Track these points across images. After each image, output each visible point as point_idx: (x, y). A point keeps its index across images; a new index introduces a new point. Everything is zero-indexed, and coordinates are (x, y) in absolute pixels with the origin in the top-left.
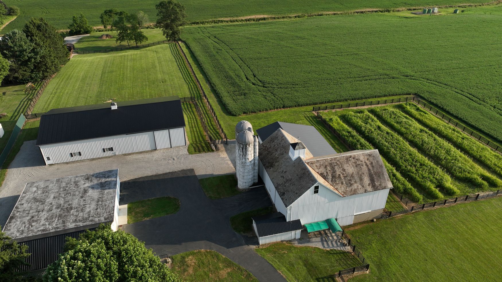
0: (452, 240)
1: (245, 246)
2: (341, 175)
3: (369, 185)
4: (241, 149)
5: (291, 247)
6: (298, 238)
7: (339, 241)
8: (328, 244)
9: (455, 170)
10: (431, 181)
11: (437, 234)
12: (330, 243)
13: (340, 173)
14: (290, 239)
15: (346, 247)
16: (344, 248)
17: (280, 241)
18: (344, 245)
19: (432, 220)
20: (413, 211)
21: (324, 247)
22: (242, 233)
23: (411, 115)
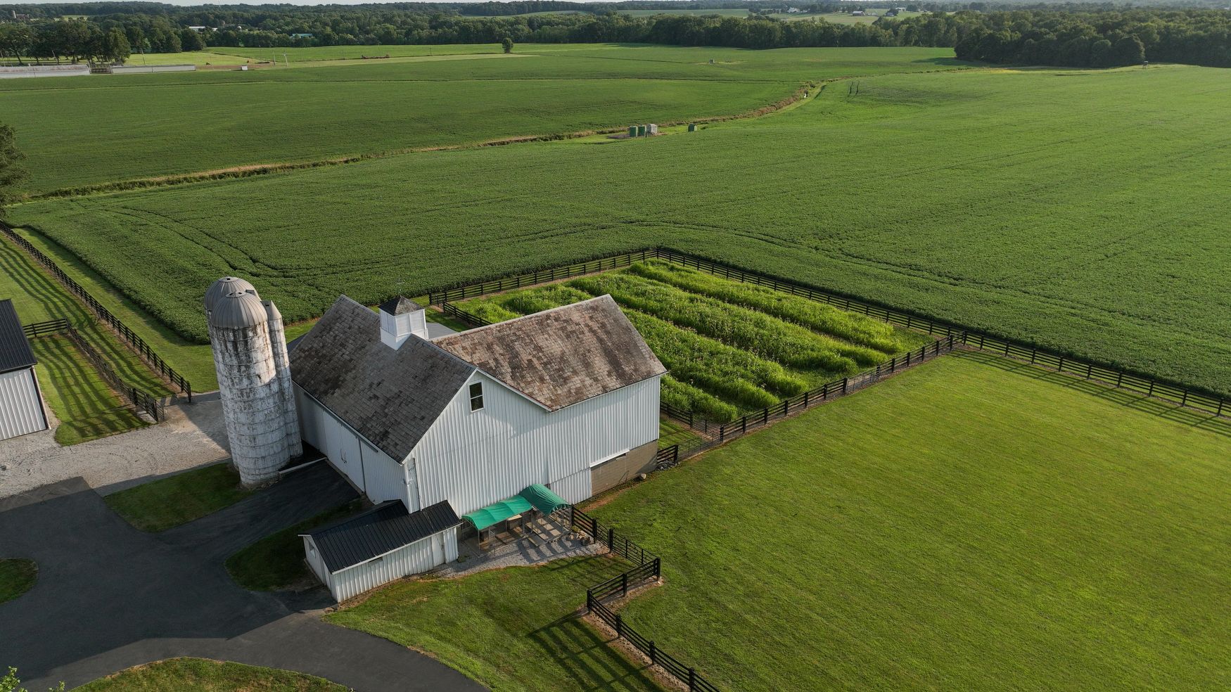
0: (826, 473)
1: (288, 617)
2: (535, 360)
3: (609, 374)
4: (230, 346)
5: (436, 586)
6: (451, 559)
7: (568, 539)
8: (539, 552)
9: (784, 351)
10: (742, 376)
11: (792, 470)
12: (543, 548)
13: (530, 357)
14: (431, 568)
15: (589, 547)
16: (585, 550)
17: (399, 577)
18: (584, 543)
19: (770, 446)
20: (725, 441)
21: (531, 561)
22: (273, 588)
23: (661, 279)
